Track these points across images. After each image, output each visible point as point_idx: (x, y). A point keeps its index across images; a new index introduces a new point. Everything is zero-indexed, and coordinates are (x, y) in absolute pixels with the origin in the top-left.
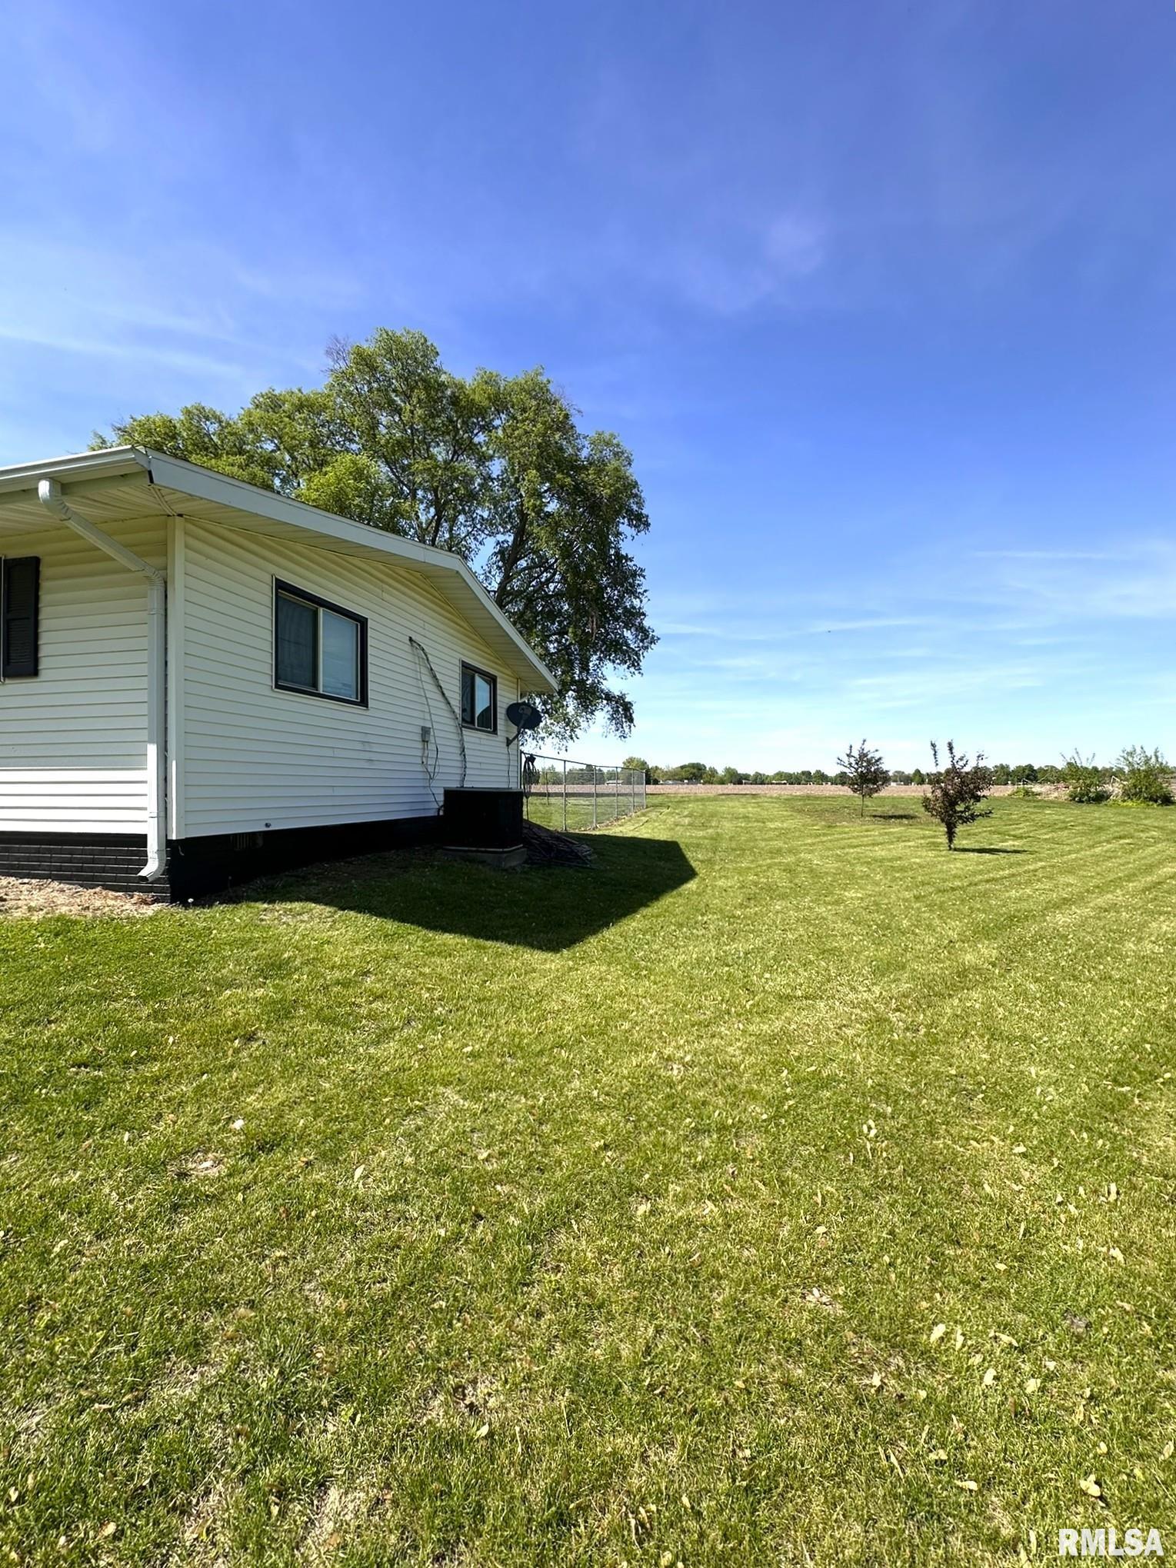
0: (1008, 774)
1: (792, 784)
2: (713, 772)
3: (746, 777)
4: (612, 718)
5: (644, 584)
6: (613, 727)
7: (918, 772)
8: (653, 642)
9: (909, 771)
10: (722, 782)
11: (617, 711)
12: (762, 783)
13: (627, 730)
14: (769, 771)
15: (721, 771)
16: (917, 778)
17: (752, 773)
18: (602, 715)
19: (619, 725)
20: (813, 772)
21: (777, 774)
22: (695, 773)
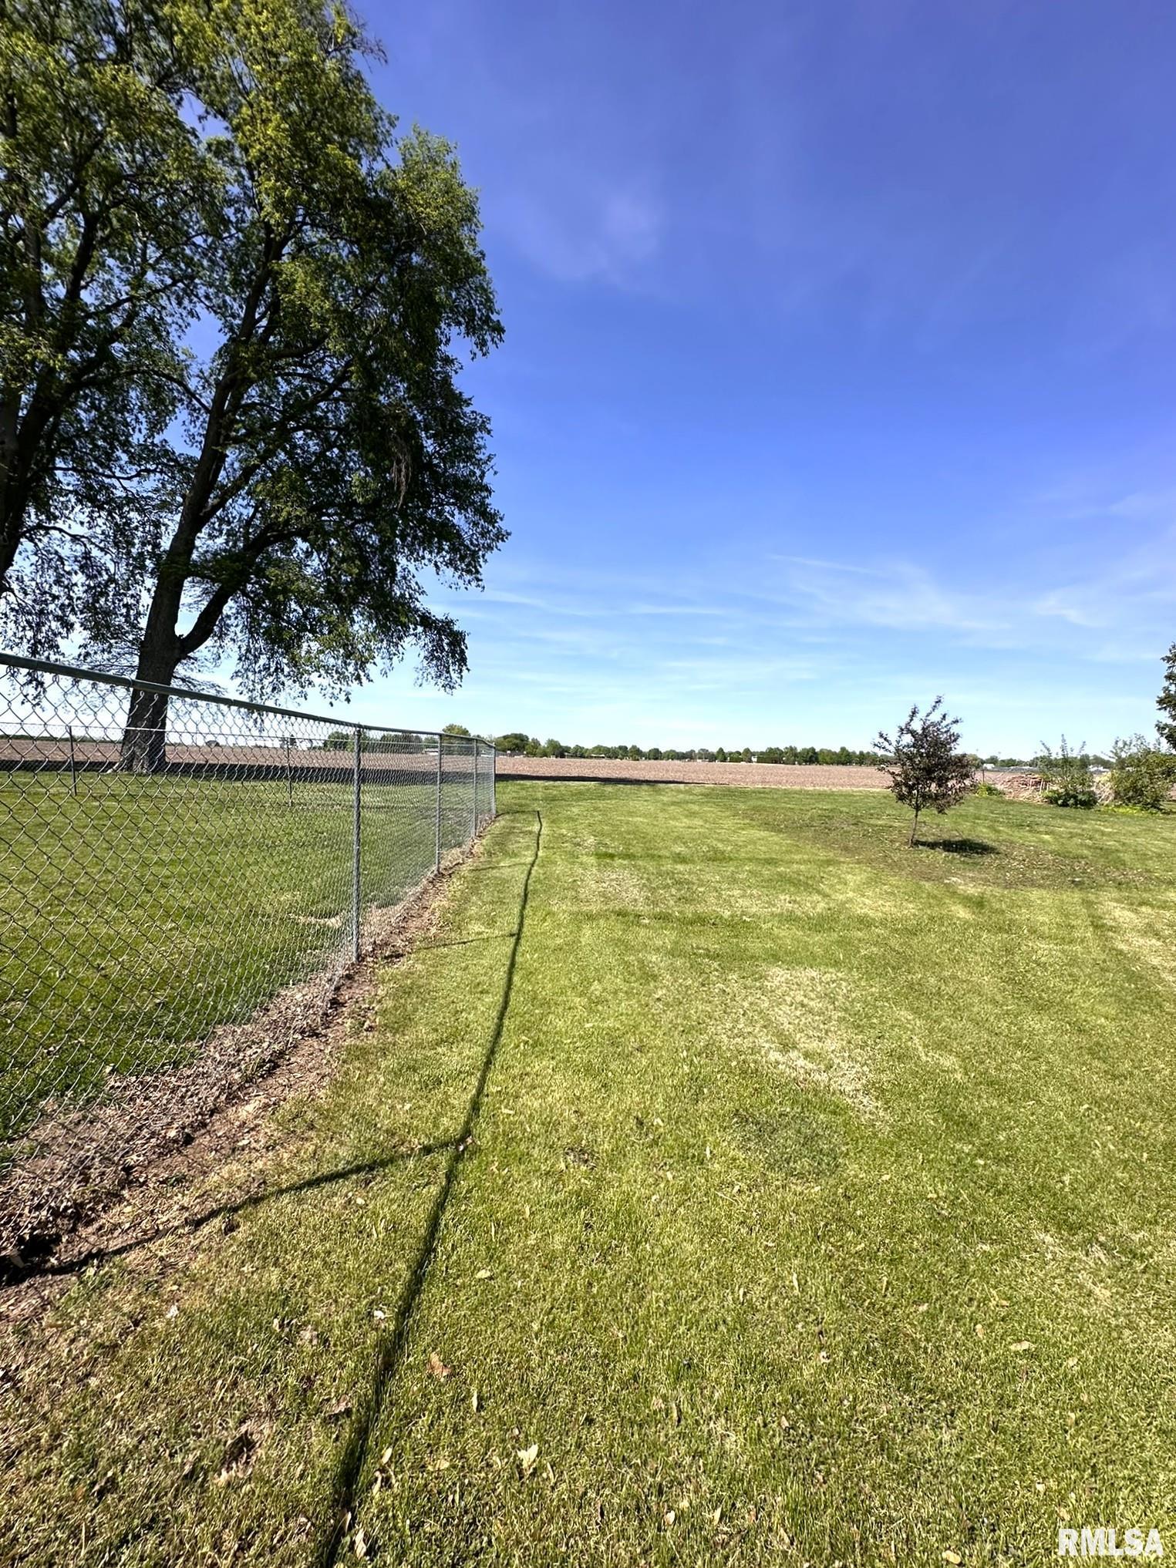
0: (796, 755)
1: (610, 757)
2: (536, 743)
3: (567, 749)
4: (431, 657)
5: (487, 444)
6: (433, 671)
7: (721, 750)
8: (501, 536)
9: (714, 749)
10: (545, 754)
11: (439, 646)
12: (582, 756)
13: (455, 676)
14: (589, 745)
15: (543, 743)
16: (720, 756)
17: (572, 746)
18: (414, 648)
19: (443, 671)
20: (629, 747)
21: (596, 748)
22: (517, 744)
